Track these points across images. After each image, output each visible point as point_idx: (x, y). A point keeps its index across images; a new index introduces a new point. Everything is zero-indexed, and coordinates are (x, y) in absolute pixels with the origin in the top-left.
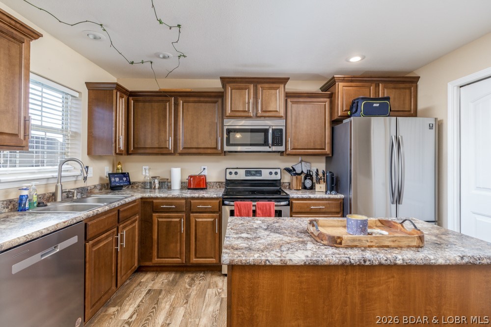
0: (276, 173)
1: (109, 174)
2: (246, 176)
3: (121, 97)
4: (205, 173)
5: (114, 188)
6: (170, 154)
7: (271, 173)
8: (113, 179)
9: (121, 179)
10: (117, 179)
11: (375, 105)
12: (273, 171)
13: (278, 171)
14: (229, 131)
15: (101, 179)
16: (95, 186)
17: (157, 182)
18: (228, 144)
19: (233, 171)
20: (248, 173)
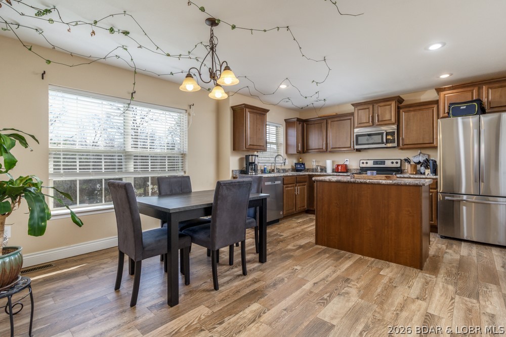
0: (397, 163)
1: (295, 163)
2: (374, 164)
3: (299, 124)
4: (347, 163)
5: (297, 170)
6: (325, 152)
7: (393, 163)
8: (297, 166)
9: (301, 166)
10: (299, 166)
11: (462, 108)
12: (395, 161)
13: (399, 161)
14: (357, 136)
15: (292, 166)
16: (289, 169)
17: (319, 168)
18: (357, 144)
19: (365, 162)
20: (376, 163)
